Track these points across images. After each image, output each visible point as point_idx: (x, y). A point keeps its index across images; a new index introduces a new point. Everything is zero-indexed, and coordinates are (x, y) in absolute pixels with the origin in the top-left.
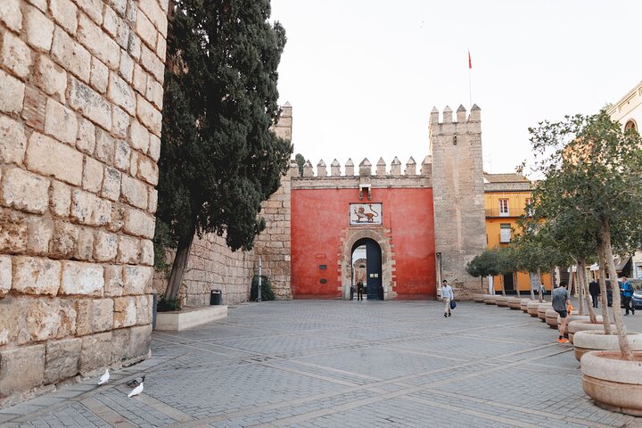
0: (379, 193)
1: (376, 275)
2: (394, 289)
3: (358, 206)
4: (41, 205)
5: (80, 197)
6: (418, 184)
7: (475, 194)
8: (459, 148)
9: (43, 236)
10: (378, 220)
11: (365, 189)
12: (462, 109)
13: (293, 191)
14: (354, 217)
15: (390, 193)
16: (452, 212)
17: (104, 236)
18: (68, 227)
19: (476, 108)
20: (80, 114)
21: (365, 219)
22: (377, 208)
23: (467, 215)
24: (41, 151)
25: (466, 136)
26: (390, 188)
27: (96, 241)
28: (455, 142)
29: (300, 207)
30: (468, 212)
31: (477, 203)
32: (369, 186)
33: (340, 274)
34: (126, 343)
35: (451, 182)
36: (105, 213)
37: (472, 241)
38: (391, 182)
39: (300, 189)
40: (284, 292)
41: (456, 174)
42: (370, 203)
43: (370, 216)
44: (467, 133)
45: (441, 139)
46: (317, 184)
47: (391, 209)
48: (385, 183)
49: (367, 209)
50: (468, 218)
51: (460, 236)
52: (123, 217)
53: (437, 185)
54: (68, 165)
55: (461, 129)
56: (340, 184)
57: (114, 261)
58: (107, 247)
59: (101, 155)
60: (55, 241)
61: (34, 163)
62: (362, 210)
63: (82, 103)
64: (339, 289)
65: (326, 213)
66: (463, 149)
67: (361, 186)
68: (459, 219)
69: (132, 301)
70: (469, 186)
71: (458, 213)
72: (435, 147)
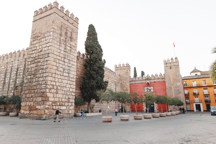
0: (152, 84)
1: (153, 106)
2: (158, 109)
3: (147, 87)
4: (58, 101)
5: (62, 99)
6: (162, 80)
7: (177, 82)
8: (172, 70)
9: (58, 104)
10: (152, 91)
11: (148, 83)
12: (172, 59)
13: (130, 84)
14: (146, 90)
15: (155, 83)
16: (171, 88)
17: (66, 103)
18: (61, 102)
19: (176, 58)
20: (62, 90)
21: (149, 91)
22: (152, 88)
23: (175, 88)
24: (58, 96)
25: (174, 66)
26: (155, 82)
27: (65, 104)
28: (171, 68)
29: (132, 89)
30: (176, 88)
31: (178, 85)
32: (149, 82)
33: (143, 106)
34: (70, 116)
35: (170, 79)
36: (66, 100)
37: (177, 96)
38: (155, 80)
39: (132, 84)
40: (128, 110)
41: (171, 77)
42: (150, 86)
43: (150, 90)
44: (174, 65)
45: (167, 68)
46: (136, 82)
47: (156, 88)
48: (153, 81)
49: (149, 88)
50: (176, 89)
51: (174, 94)
52: (69, 100)
53: (166, 80)
54: (61, 96)
55: (172, 64)
56: (142, 82)
57: (68, 106)
58: (66, 104)
59: (65, 94)
60: (60, 104)
61: (57, 97)
62: (148, 88)
63: (62, 89)
64: (143, 109)
65: (139, 90)
66: (173, 70)
67: (147, 82)
68: (173, 90)
69: (70, 111)
70: (176, 80)
71: (173, 88)
72: (165, 70)
